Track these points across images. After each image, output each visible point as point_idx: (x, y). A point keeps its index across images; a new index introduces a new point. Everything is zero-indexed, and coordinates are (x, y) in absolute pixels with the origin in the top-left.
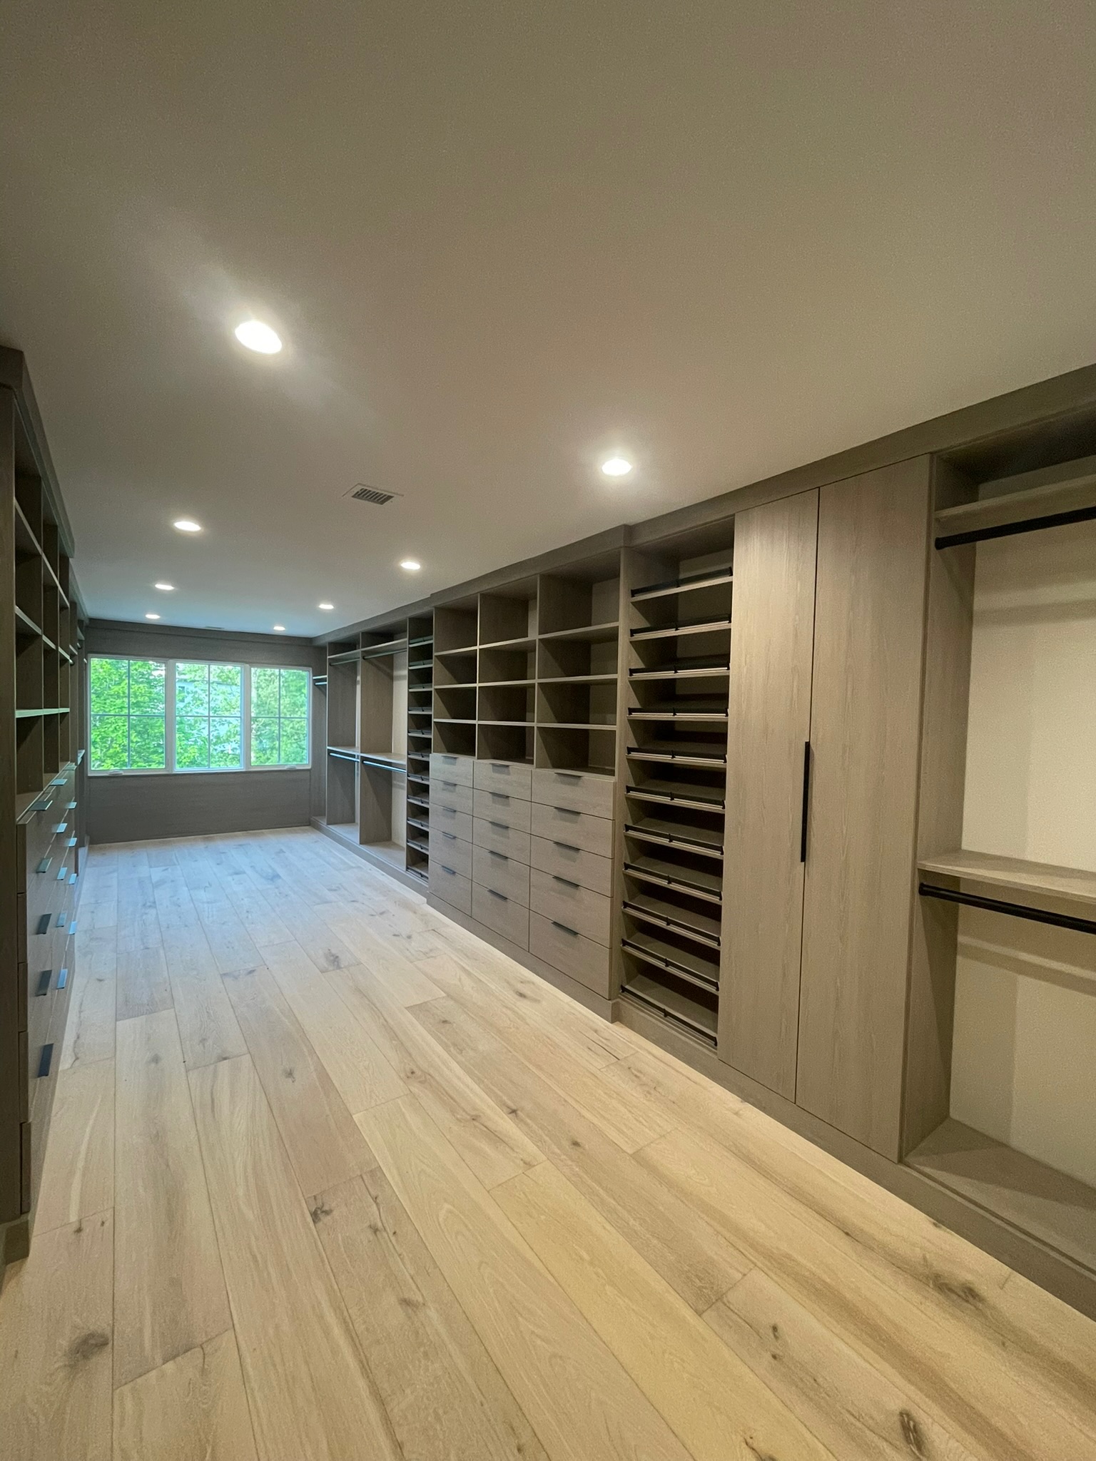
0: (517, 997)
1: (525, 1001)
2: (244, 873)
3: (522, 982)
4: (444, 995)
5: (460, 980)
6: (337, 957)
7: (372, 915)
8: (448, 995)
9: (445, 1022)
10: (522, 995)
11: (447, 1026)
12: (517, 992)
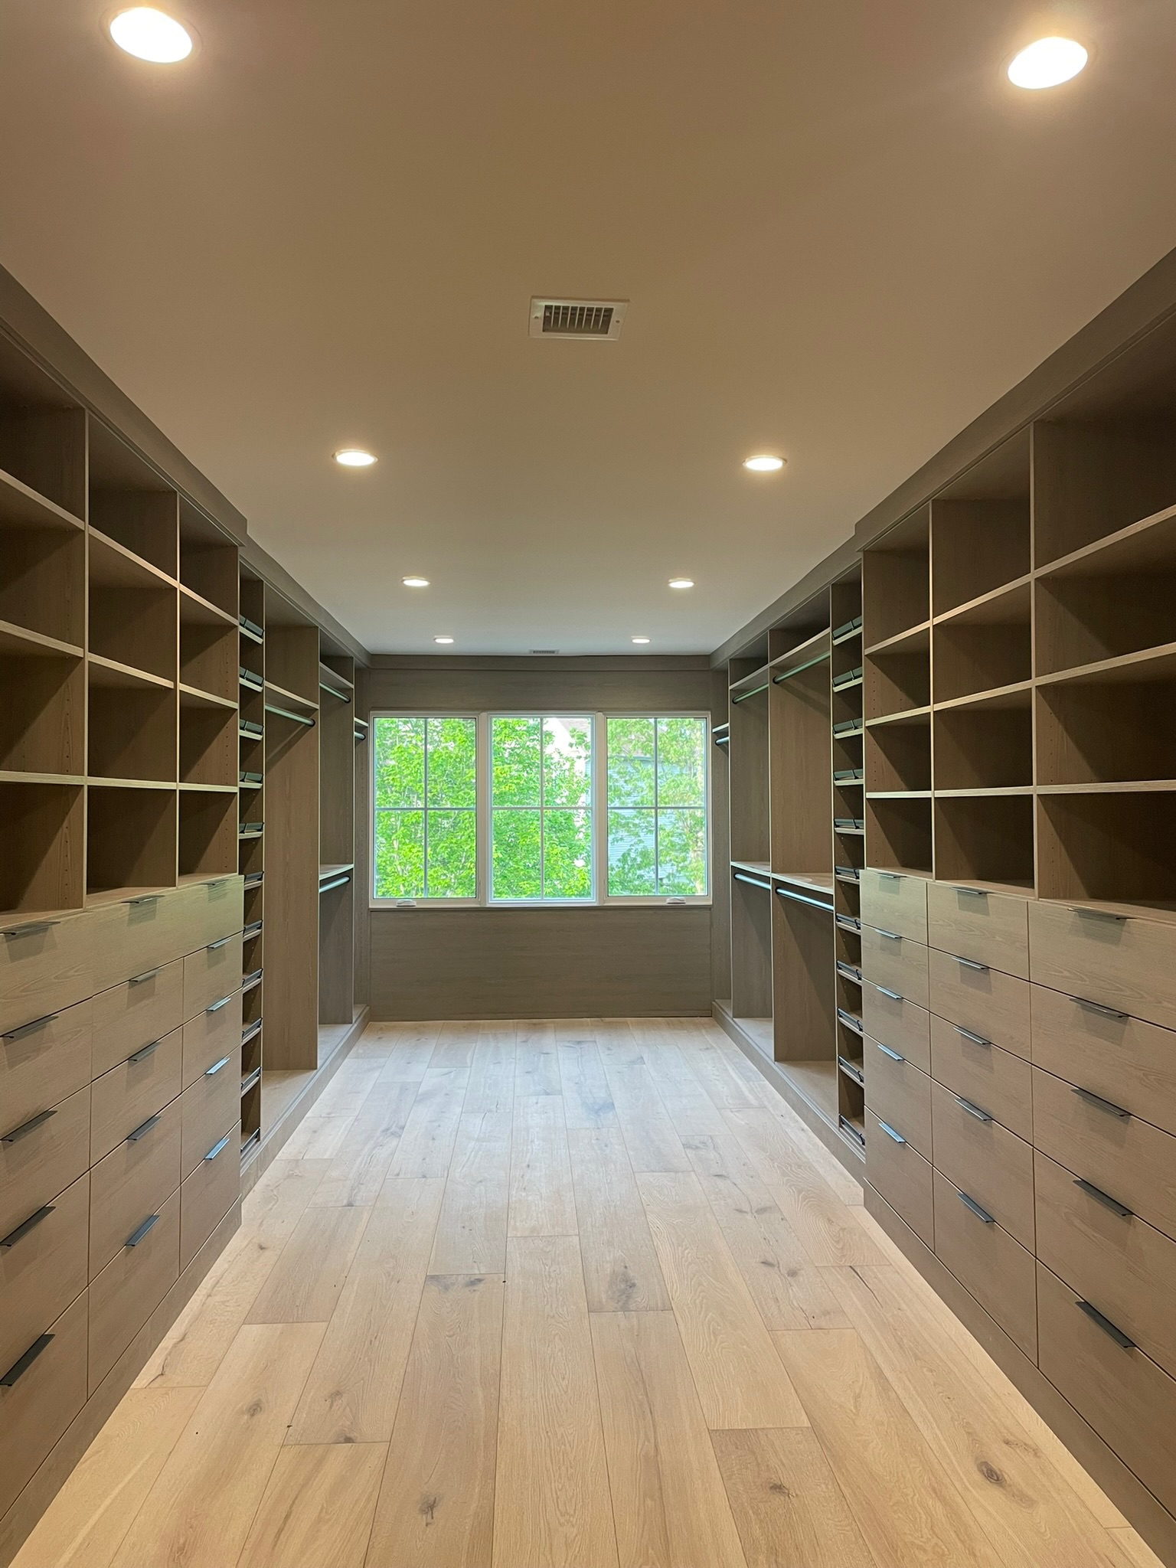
0: (978, 1477)
1: (995, 1491)
2: (560, 1092)
3: (1007, 1443)
4: (807, 1424)
5: (857, 1397)
6: (633, 1285)
7: (740, 1211)
8: (815, 1427)
9: (778, 1488)
10: (993, 1476)
11: (778, 1499)
12: (986, 1463)
